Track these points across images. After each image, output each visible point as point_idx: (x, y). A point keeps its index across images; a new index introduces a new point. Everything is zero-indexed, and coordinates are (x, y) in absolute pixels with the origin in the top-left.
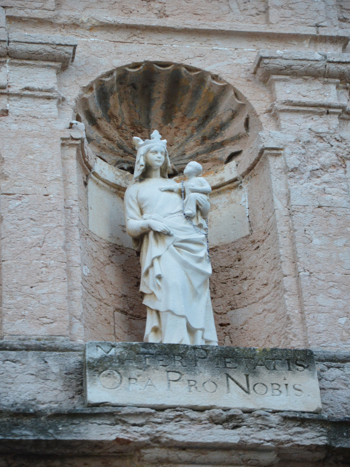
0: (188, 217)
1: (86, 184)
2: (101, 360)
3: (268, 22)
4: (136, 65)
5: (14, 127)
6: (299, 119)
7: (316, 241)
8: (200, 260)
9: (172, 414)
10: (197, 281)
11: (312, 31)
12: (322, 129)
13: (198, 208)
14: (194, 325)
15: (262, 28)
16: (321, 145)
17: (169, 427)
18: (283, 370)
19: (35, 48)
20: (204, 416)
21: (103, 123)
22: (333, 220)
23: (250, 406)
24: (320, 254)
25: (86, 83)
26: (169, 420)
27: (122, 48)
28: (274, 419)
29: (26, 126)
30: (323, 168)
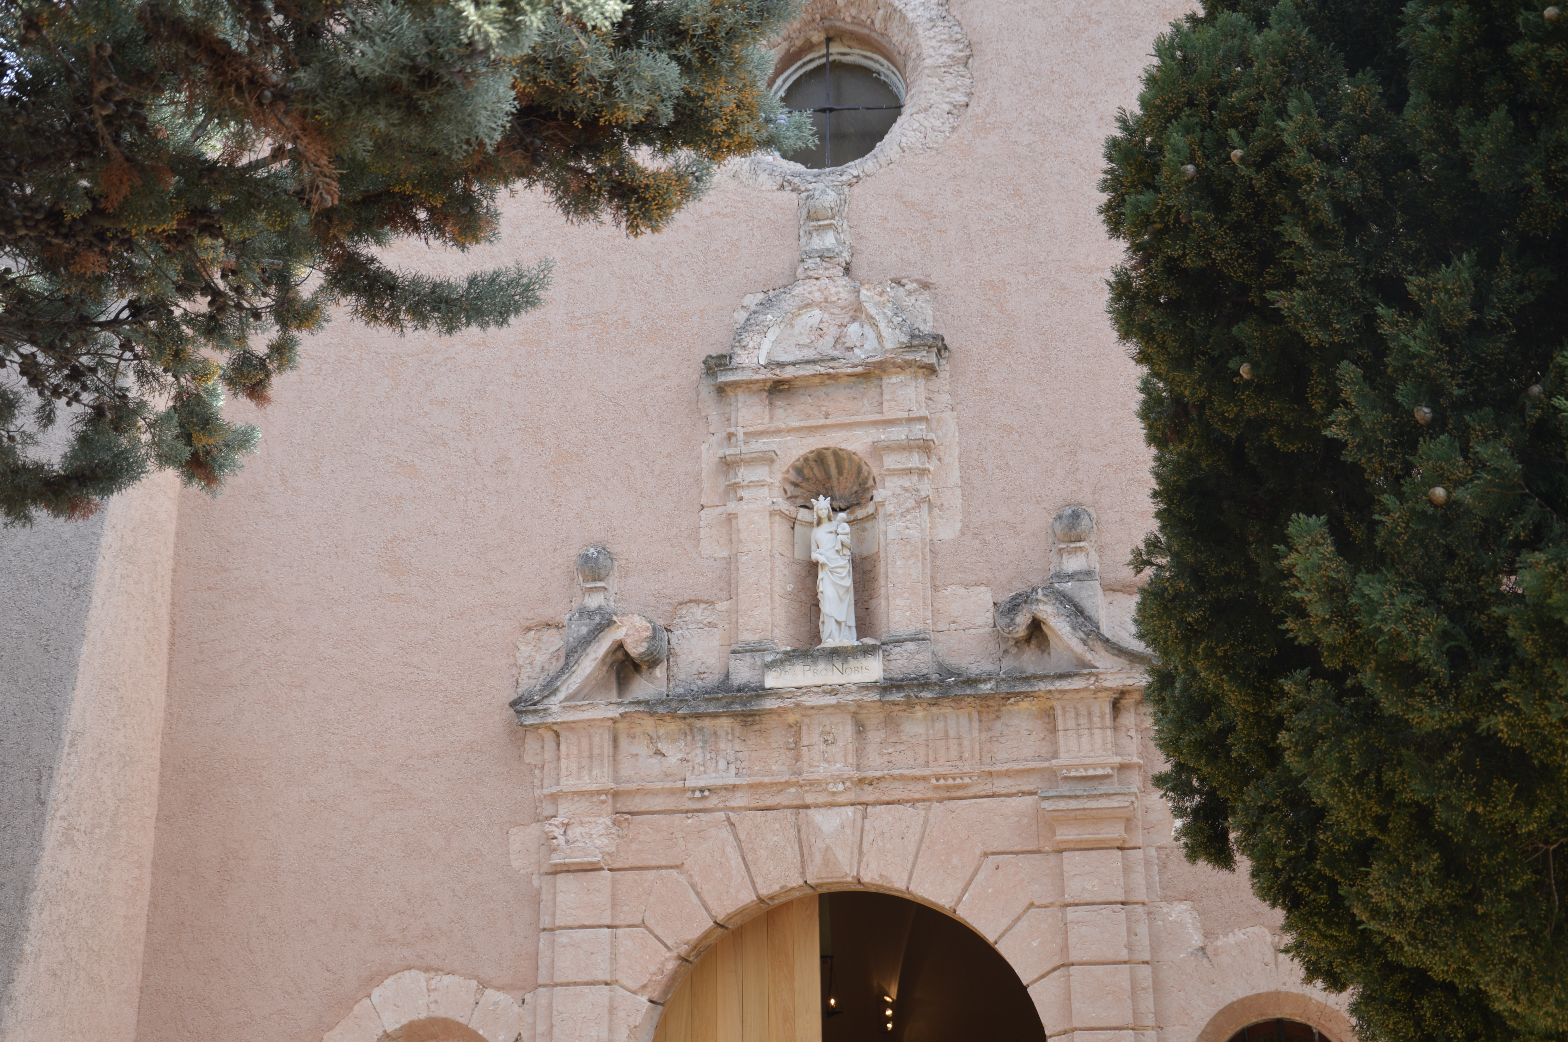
0: (838, 551)
1: (793, 528)
2: (772, 662)
3: (882, 413)
4: (812, 452)
5: (745, 507)
6: (895, 479)
7: (899, 563)
8: (843, 578)
9: (804, 690)
10: (842, 592)
11: (905, 415)
12: (907, 484)
13: (842, 545)
14: (839, 620)
15: (878, 417)
16: (907, 495)
17: (804, 698)
18: (860, 658)
19: (754, 455)
20: (820, 690)
21: (804, 484)
22: (908, 548)
23: (842, 682)
24: (900, 571)
25: (785, 469)
26: (804, 694)
27: (805, 441)
28: (854, 688)
29: (752, 506)
30: (908, 511)
